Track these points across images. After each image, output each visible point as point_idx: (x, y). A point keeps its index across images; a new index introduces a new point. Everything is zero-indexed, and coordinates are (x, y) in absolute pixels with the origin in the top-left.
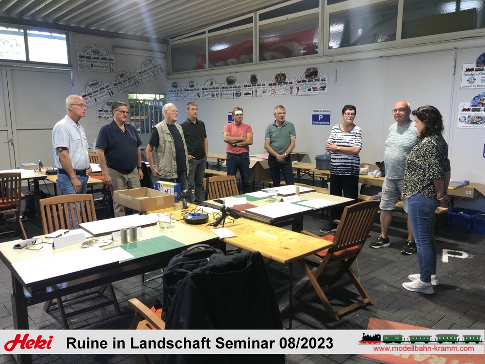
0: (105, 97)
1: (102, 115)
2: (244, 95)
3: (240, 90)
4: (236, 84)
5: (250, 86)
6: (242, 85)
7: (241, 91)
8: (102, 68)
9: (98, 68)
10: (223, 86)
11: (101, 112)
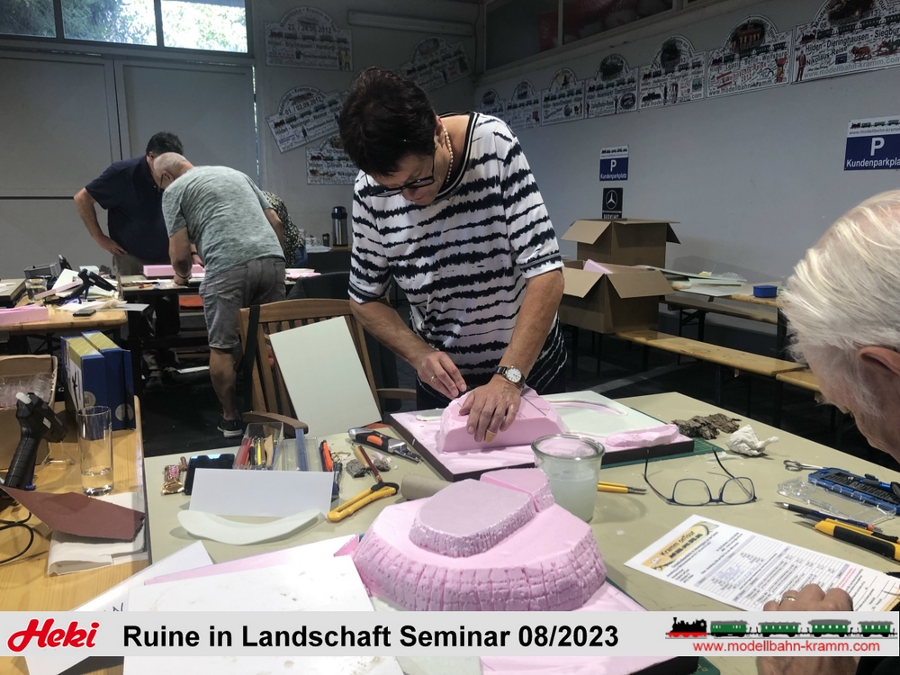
0: (328, 126)
1: (318, 169)
2: (641, 103)
3: (634, 89)
4: (625, 76)
5: (660, 75)
6: (639, 76)
7: (635, 93)
8: (320, 61)
9: (312, 60)
10: (593, 83)
11: (316, 162)
